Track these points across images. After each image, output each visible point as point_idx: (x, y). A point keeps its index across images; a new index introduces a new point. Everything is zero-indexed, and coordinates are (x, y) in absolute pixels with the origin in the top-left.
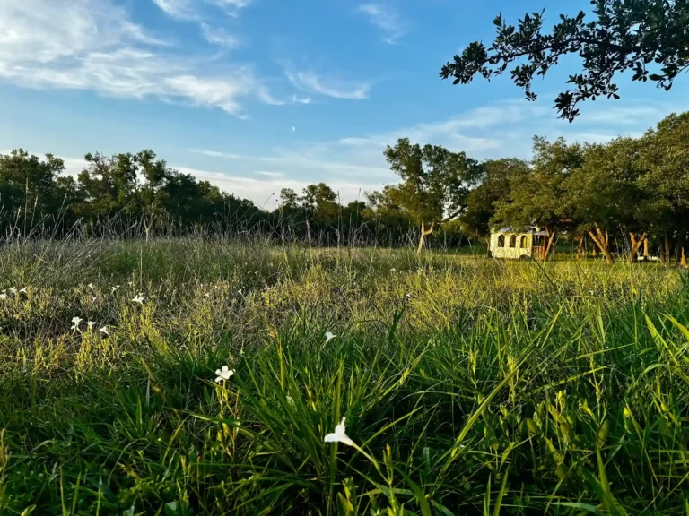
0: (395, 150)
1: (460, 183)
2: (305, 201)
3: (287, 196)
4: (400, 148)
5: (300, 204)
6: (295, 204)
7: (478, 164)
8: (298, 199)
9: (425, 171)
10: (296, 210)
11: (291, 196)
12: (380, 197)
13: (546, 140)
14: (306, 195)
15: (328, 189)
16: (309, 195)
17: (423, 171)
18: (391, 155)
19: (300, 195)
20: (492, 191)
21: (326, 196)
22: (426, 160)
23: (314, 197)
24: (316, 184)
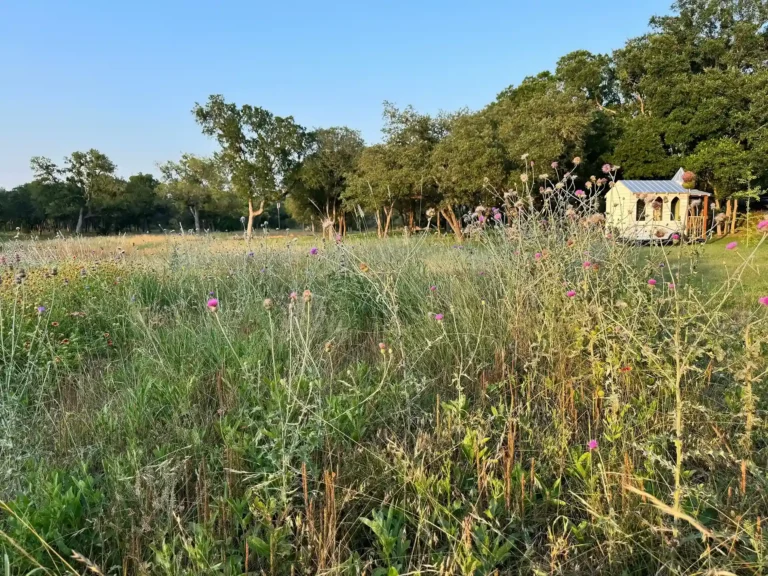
0: (206, 109)
1: (289, 154)
2: (70, 175)
3: (41, 167)
4: (212, 107)
5: (62, 178)
6: (55, 179)
7: (306, 132)
8: (58, 171)
9: (248, 138)
10: (58, 186)
11: (47, 167)
12: (178, 170)
13: (396, 107)
14: (69, 166)
15: (103, 157)
16: (74, 167)
17: (244, 137)
18: (203, 115)
19: (61, 166)
20: (328, 164)
21: (102, 167)
22: (246, 122)
23: (83, 169)
24: (84, 150)
